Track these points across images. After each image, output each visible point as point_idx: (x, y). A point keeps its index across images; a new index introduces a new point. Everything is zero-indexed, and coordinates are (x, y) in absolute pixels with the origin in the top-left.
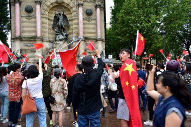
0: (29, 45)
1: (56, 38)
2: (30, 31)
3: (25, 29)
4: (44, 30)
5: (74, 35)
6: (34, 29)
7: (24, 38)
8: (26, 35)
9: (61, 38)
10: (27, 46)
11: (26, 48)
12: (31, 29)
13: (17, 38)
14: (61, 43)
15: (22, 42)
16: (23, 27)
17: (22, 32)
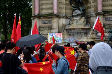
0: (46, 22)
1: (73, 13)
2: (48, 9)
3: (44, 7)
4: (60, 6)
5: (93, 9)
6: (51, 6)
7: (43, 15)
8: (44, 12)
9: (77, 13)
10: (45, 23)
11: (44, 25)
12: (48, 6)
13: (36, 16)
14: (78, 18)
15: (41, 20)
16: (42, 5)
17: (40, 9)
